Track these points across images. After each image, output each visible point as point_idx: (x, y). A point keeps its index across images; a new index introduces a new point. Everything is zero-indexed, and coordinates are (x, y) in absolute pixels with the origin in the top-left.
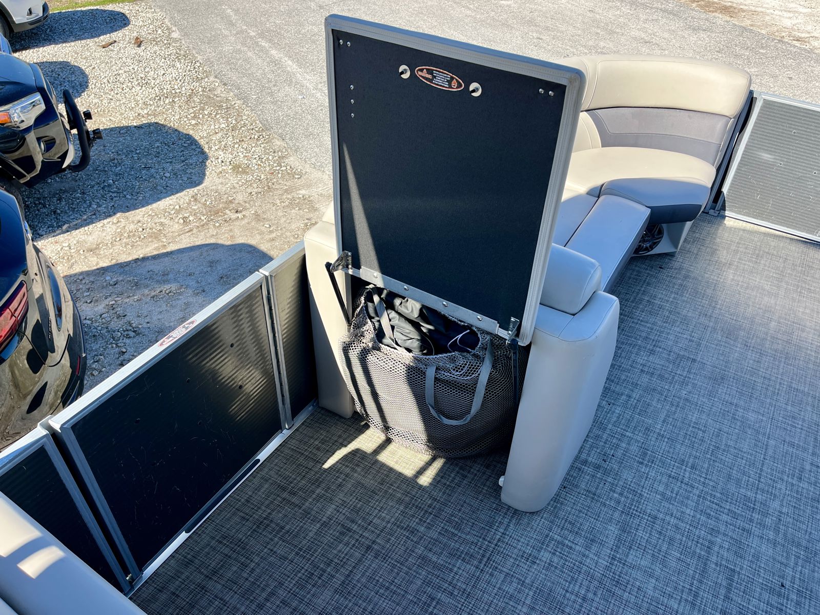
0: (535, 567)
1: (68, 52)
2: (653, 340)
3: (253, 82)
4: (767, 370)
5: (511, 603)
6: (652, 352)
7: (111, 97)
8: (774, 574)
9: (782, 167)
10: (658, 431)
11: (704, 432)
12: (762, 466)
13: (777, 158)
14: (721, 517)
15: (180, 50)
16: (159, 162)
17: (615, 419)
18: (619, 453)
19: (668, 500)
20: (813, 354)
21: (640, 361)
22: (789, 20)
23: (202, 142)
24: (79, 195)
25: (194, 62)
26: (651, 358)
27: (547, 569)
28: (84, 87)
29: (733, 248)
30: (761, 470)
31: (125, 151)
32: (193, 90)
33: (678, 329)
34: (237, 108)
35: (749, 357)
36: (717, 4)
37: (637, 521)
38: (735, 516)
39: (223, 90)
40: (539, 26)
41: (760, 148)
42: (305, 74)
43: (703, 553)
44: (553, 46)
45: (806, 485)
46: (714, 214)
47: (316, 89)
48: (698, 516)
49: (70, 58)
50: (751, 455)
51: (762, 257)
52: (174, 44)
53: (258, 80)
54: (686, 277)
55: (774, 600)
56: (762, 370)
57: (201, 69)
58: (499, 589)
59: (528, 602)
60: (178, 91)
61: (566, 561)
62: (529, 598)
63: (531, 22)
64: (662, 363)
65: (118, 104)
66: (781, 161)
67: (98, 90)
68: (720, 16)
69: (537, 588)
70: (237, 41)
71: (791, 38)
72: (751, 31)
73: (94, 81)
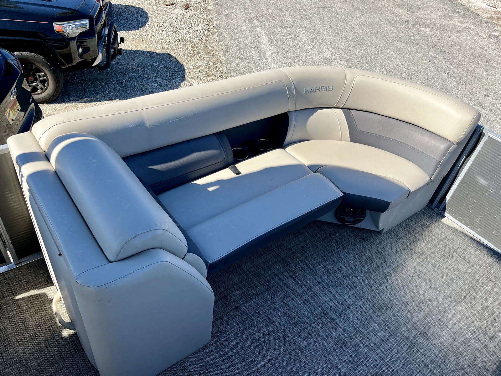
1: (146, 3)
3: (236, 44)
4: (386, 350)
7: (154, 34)
9: (492, 193)
10: (259, 366)
13: (490, 185)
15: (207, 16)
16: (156, 77)
17: (234, 343)
20: (437, 352)
21: (291, 305)
23: (187, 71)
24: (103, 84)
25: (211, 25)
26: (301, 307)
28: (143, 25)
29: (434, 242)
31: (142, 66)
32: (200, 41)
34: (218, 56)
35: (379, 334)
39: (217, 44)
40: (439, 49)
41: (479, 174)
42: (269, 46)
46: (437, 212)
47: (270, 56)
49: (145, 7)
51: (453, 258)
52: (206, 13)
53: (240, 43)
56: (382, 349)
57: (212, 29)
60: (191, 39)
63: (435, 46)
65: (155, 39)
66: (493, 188)
67: (149, 29)
70: (242, 18)
73: (150, 23)
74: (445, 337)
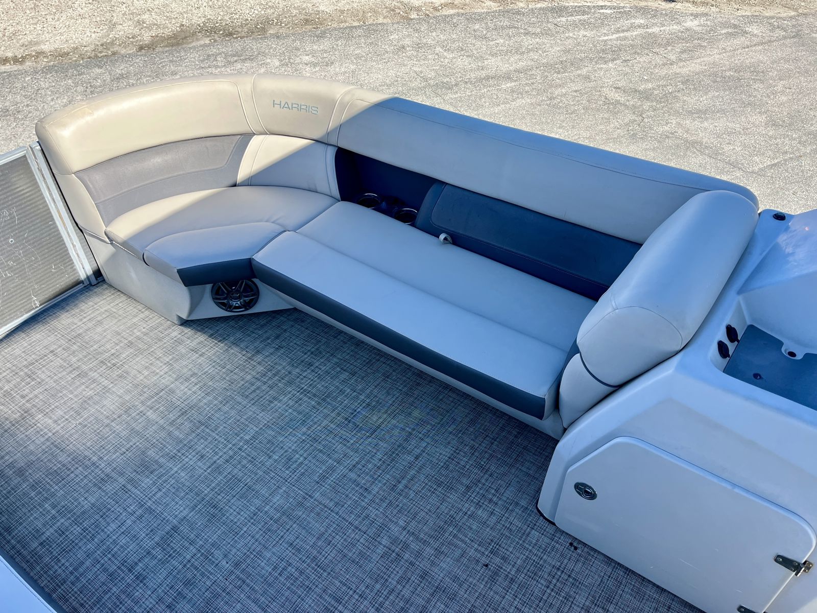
2: (119, 568)
8: (473, 569)
50: (329, 525)
55: (501, 582)
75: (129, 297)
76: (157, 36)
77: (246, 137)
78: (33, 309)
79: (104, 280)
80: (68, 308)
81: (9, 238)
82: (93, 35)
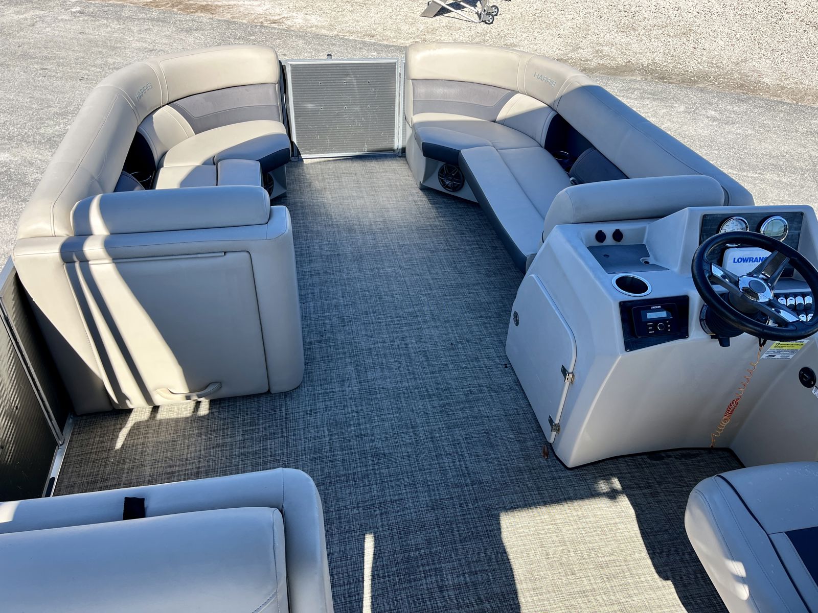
0: (319, 414)
2: (307, 254)
4: (382, 241)
5: (317, 441)
6: (310, 261)
8: (445, 341)
9: (323, 111)
10: (342, 304)
11: (368, 291)
12: (409, 293)
13: (318, 104)
14: (403, 329)
17: (312, 310)
18: (328, 327)
19: (371, 336)
20: (401, 222)
22: (259, 7)
27: (326, 411)
29: (320, 178)
30: (409, 295)
33: (318, 241)
35: (368, 239)
36: (195, 5)
37: (361, 357)
38: (410, 325)
40: (36, 57)
41: (303, 101)
43: (405, 352)
44: (62, 73)
45: (435, 291)
46: (295, 160)
48: (391, 335)
50: (400, 290)
51: (341, 177)
54: (303, 207)
55: (452, 353)
56: (379, 243)
58: (304, 438)
59: (327, 433)
61: (335, 400)
62: (326, 431)
63: (25, 56)
64: (320, 264)
66: (321, 106)
68: (202, 14)
69: (327, 424)
71: (269, 22)
72: (235, 23)
74: (394, 214)
75: (410, 167)
76: (603, 65)
77: (514, 92)
78: (363, 151)
79: (405, 156)
80: (379, 160)
81: (368, 104)
82: (557, 51)
